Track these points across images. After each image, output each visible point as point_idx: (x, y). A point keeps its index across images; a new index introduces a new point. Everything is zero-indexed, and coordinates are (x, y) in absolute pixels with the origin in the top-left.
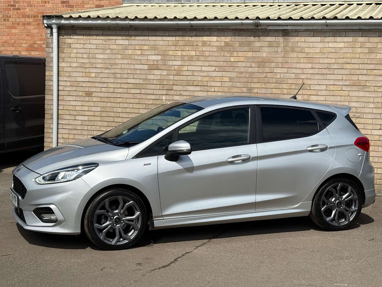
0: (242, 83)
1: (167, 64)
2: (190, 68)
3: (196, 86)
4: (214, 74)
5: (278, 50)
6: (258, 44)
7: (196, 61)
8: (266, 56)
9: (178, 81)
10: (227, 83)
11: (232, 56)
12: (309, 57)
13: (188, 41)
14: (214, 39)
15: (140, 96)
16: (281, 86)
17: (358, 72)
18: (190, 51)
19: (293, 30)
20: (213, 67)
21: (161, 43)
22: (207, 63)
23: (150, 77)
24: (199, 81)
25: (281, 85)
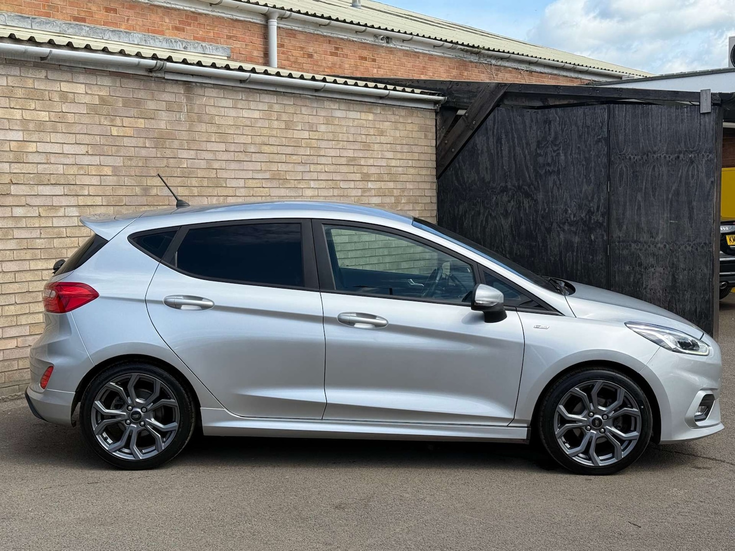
0: (133, 177)
2: (41, 147)
3: (54, 184)
4: (86, 160)
5: (180, 118)
6: (151, 105)
7: (51, 133)
8: (165, 128)
9: (20, 175)
10: (108, 177)
11: (113, 124)
12: (221, 132)
13: (32, 90)
14: (81, 89)
16: (188, 182)
17: (277, 158)
18: (39, 110)
19: (198, 84)
20: (83, 146)
22: (71, 139)
24: (60, 176)
25: (188, 180)
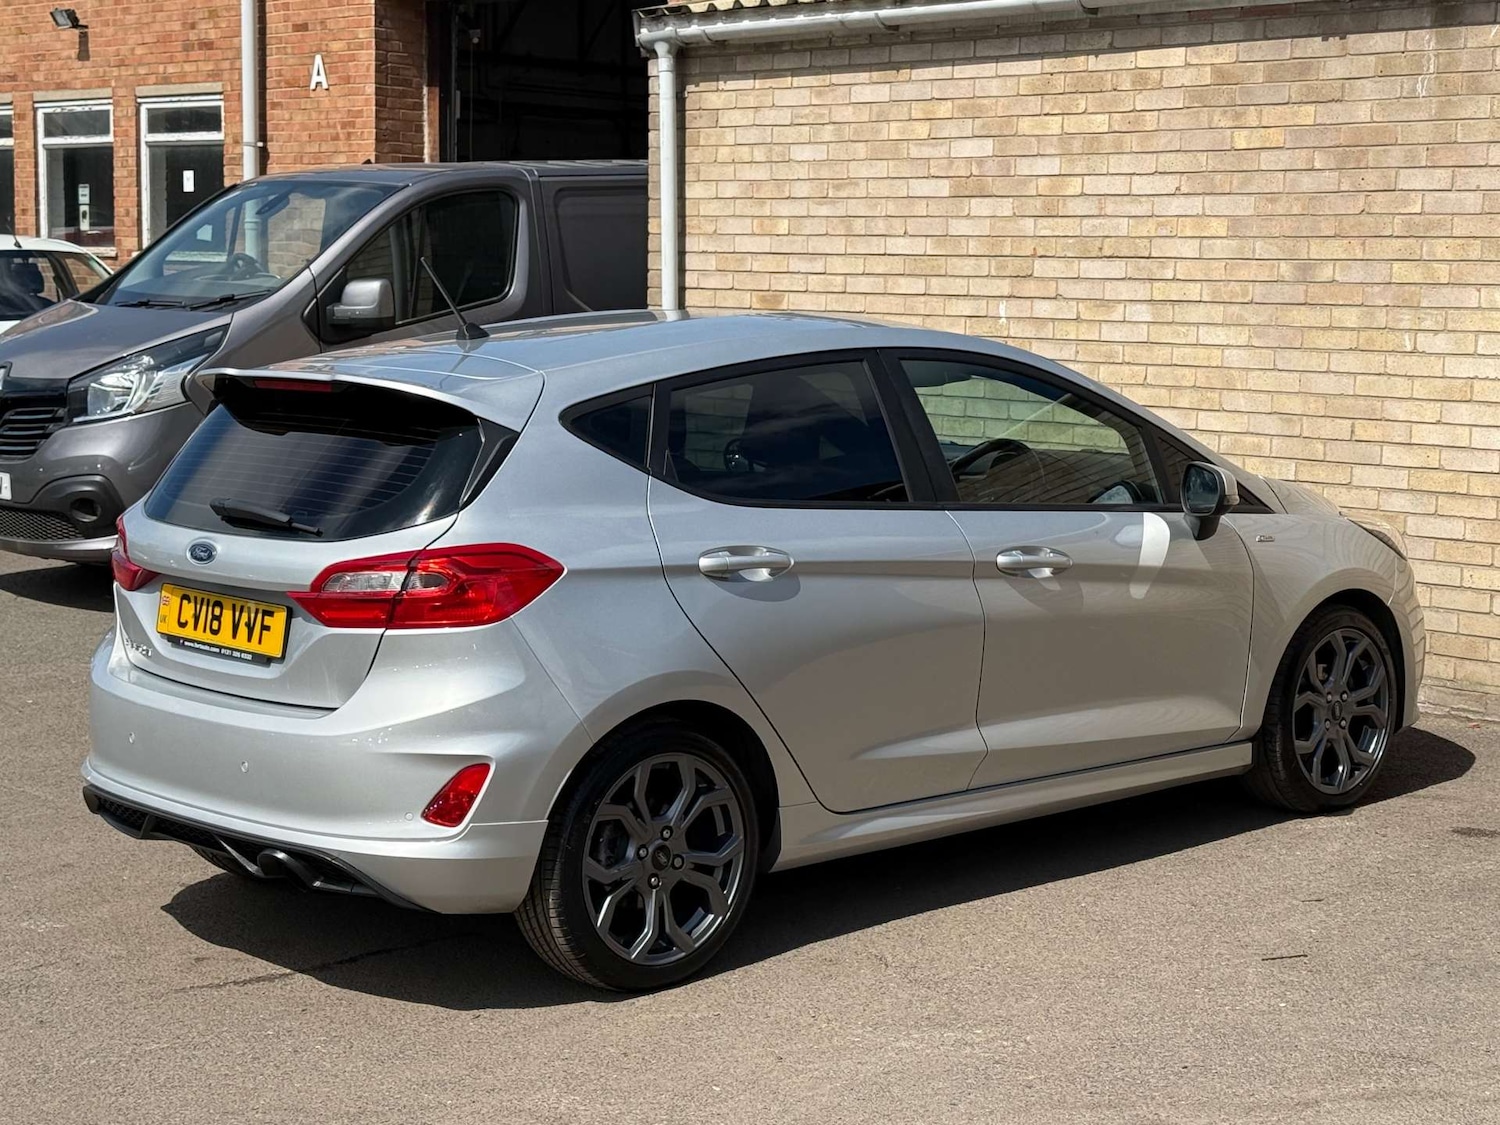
0: (1276, 240)
1: (1013, 174)
2: (1092, 185)
3: (1110, 257)
5: (1414, 90)
6: (1337, 69)
7: (1111, 156)
8: (1369, 120)
9: (1051, 239)
10: (1218, 241)
11: (1239, 124)
13: (1083, 74)
14: (1176, 56)
15: (925, 303)
16: (1424, 249)
18: (1092, 113)
20: (1170, 176)
21: (994, 88)
22: (1149, 163)
23: (960, 227)
24: (1121, 240)
25: (1425, 245)
